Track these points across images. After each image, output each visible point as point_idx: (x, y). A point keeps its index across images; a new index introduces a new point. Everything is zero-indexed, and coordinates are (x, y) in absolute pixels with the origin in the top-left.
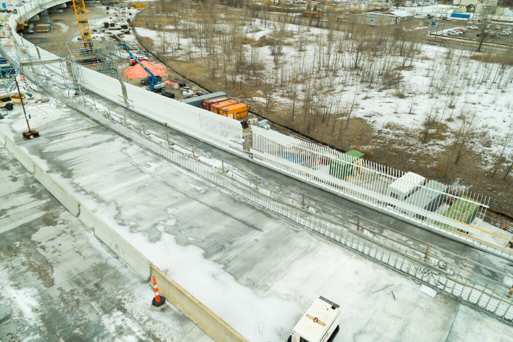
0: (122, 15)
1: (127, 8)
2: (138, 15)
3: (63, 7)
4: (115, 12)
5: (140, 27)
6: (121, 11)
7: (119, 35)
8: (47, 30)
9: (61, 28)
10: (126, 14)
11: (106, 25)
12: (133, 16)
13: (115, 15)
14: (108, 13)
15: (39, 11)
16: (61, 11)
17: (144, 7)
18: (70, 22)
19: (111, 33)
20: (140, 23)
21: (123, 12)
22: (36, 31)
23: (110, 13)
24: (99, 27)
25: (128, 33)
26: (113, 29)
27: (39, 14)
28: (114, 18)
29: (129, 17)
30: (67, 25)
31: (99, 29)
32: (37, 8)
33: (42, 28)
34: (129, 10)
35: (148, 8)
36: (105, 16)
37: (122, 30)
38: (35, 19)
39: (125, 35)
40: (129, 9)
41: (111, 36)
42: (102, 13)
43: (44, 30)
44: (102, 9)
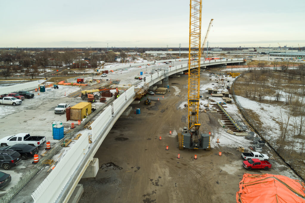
0: (221, 82)
1: (224, 76)
2: (234, 83)
3: (181, 73)
4: (216, 79)
5: (239, 95)
6: (221, 78)
7: (221, 104)
8: (164, 93)
9: (174, 90)
10: (225, 81)
11: (210, 92)
12: (231, 83)
13: (216, 81)
14: (211, 80)
15: (163, 78)
16: (179, 76)
17: (237, 75)
18: (183, 85)
19: (214, 101)
20: (239, 91)
21: (222, 80)
22: (156, 93)
23: (212, 80)
24: (203, 92)
25: (230, 102)
26: (215, 96)
27: (162, 80)
28: (216, 84)
29: (228, 84)
30: (179, 89)
31: (204, 94)
32: (162, 76)
33: (161, 91)
34: (226, 78)
35: (241, 76)
36: (208, 82)
37: (224, 98)
38: (159, 84)
39: (227, 105)
40: (226, 76)
41: (214, 105)
42: (206, 79)
43: (161, 93)
44: (206, 76)
